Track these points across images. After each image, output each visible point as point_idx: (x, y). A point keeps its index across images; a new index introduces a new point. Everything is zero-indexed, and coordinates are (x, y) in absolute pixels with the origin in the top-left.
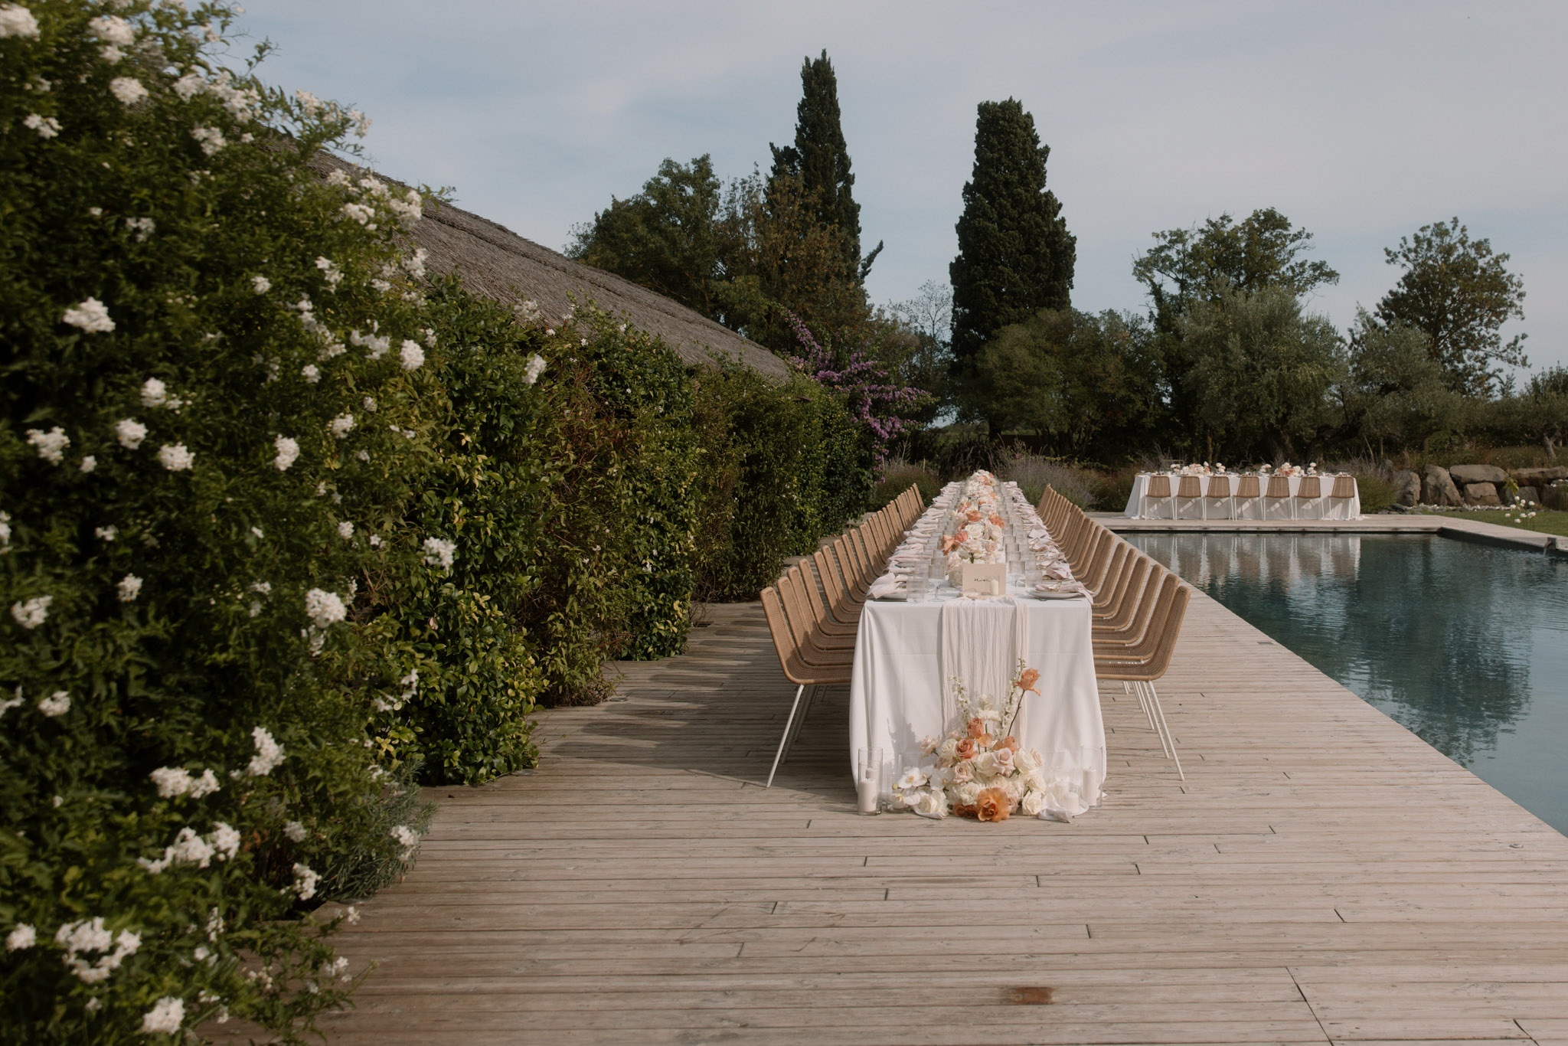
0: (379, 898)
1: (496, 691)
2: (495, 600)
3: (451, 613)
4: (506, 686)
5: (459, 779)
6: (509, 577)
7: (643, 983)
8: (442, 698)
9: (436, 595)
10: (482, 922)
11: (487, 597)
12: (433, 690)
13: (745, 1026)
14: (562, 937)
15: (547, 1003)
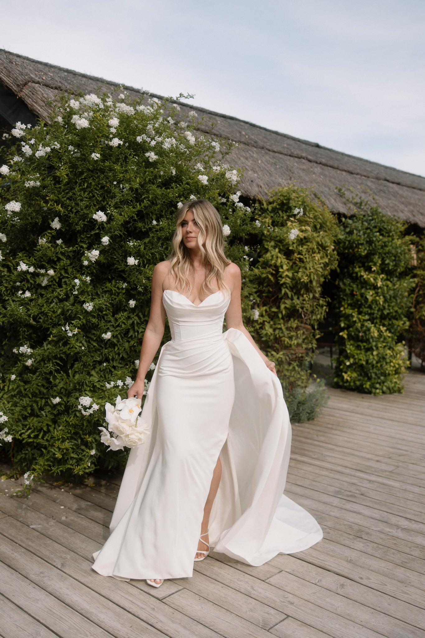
0: (303, 425)
1: (387, 363)
2: (389, 330)
3: (367, 333)
4: (391, 362)
5: (370, 393)
6: (395, 322)
7: (347, 471)
8: (364, 363)
9: (362, 325)
10: (322, 439)
11: (385, 328)
12: (361, 360)
13: (362, 495)
14: (341, 449)
15: (310, 469)
